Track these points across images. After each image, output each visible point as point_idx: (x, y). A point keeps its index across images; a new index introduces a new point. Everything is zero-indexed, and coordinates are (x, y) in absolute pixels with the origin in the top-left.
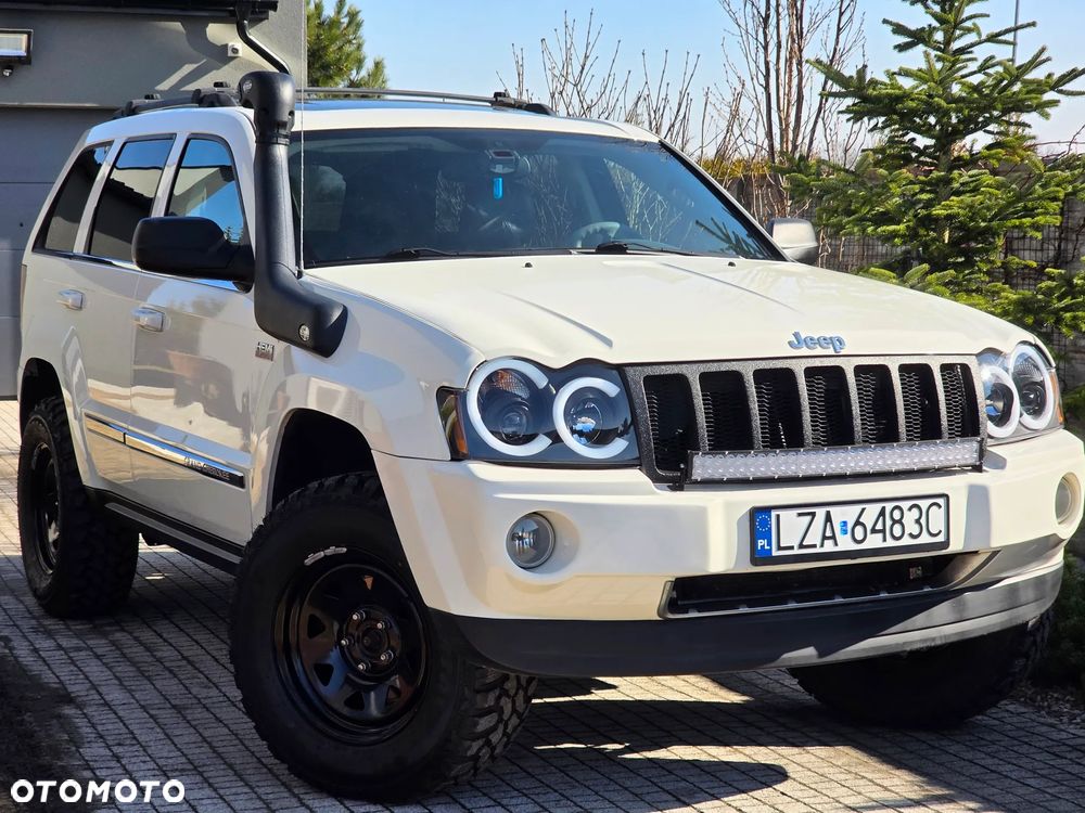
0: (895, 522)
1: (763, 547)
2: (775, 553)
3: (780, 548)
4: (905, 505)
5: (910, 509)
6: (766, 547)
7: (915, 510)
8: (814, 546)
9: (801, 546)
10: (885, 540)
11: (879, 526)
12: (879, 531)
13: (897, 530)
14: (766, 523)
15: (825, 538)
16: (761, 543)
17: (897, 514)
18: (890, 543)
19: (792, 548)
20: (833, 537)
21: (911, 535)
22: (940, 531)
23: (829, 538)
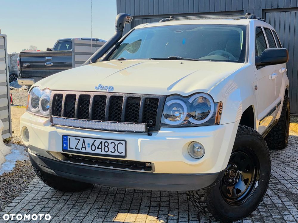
0: (105, 146)
1: (65, 146)
2: (68, 149)
3: (70, 148)
4: (109, 142)
5: (111, 143)
7: (113, 144)
8: (79, 149)
9: (76, 148)
10: (102, 151)
11: (100, 147)
12: (100, 148)
13: (106, 149)
14: (66, 140)
15: (82, 147)
16: (65, 145)
17: (106, 144)
18: (104, 153)
19: (73, 148)
20: (85, 148)
21: (111, 152)
22: (122, 152)
23: (84, 148)
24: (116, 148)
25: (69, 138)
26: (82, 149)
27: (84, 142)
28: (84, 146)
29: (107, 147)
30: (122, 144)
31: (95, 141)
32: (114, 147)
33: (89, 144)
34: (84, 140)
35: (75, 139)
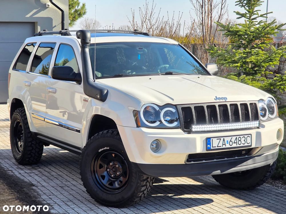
6: (210, 147)
9: (218, 147)
14: (210, 141)
15: (223, 144)
16: (208, 146)
17: (240, 139)
19: (215, 147)
20: (225, 144)
21: (243, 144)
24: (246, 140)
25: (212, 140)
26: (222, 146)
27: (224, 140)
28: (224, 144)
29: (240, 141)
30: (250, 137)
31: (232, 138)
32: (244, 140)
33: (227, 141)
34: (224, 139)
35: (217, 139)
